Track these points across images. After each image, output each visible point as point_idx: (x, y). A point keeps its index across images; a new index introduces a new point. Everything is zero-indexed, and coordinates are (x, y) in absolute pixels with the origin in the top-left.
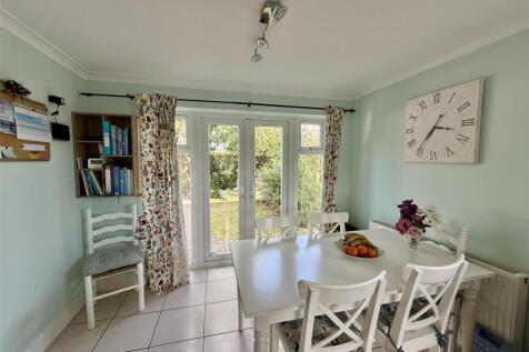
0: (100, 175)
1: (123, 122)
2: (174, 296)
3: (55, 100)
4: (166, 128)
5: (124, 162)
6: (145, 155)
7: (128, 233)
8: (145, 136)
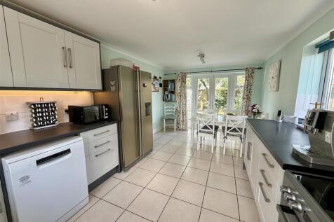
0: (167, 95)
1: (173, 81)
2: (184, 132)
3: (160, 78)
4: (184, 82)
5: (173, 92)
6: (178, 90)
7: (173, 112)
8: (178, 84)
